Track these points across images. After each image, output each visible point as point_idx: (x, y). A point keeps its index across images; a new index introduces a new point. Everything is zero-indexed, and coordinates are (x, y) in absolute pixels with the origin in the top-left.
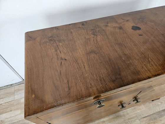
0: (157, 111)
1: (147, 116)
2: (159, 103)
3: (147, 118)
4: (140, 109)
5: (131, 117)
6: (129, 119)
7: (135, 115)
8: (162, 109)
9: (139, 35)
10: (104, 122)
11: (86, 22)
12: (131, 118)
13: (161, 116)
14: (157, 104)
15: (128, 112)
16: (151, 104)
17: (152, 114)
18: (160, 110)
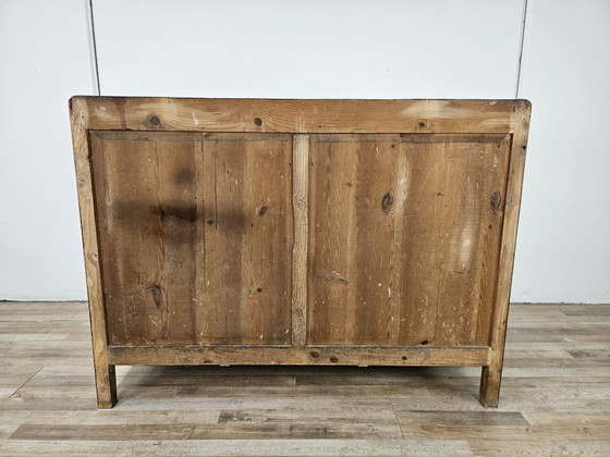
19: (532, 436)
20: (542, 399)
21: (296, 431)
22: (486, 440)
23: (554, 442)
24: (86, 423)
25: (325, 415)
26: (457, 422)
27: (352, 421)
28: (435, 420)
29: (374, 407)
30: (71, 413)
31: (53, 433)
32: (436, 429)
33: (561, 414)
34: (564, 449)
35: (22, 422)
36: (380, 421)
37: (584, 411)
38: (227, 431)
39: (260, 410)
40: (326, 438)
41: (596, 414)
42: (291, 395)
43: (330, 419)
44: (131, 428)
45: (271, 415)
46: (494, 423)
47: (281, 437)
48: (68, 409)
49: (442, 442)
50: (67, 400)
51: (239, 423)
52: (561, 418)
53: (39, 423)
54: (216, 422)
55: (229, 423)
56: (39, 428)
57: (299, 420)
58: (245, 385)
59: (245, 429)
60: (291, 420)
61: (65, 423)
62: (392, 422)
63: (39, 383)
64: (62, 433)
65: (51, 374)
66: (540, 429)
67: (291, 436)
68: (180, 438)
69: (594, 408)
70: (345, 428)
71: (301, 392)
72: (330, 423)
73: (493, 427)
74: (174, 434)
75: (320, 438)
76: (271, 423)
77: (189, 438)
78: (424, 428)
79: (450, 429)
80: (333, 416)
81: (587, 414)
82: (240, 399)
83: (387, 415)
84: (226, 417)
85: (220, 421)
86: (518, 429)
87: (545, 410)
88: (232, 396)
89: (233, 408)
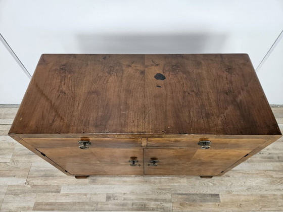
0: (202, 192)
1: (184, 194)
2: (210, 183)
3: (184, 196)
4: (179, 182)
5: (163, 187)
6: (159, 189)
7: (169, 187)
9: (157, 86)
10: (126, 182)
11: (110, 56)
12: (163, 189)
13: (205, 201)
14: (206, 184)
15: (162, 180)
16: (198, 181)
17: (194, 194)
18: (208, 193)
19: (220, 209)
20: (230, 185)
21: (134, 206)
22: (202, 211)
24: (58, 201)
25: (145, 197)
26: (194, 201)
27: (156, 200)
28: (186, 200)
29: (164, 192)
30: (51, 194)
31: (47, 207)
32: (185, 205)
33: (234, 195)
35: (35, 201)
36: (165, 200)
37: (245, 193)
38: (109, 206)
39: (121, 193)
40: (145, 210)
41: (248, 195)
42: (133, 183)
43: (147, 199)
44: (74, 204)
45: (125, 197)
46: (207, 201)
47: (129, 210)
48: (49, 192)
50: (47, 186)
51: (113, 202)
52: (234, 198)
53: (41, 201)
54: (105, 201)
55: (110, 201)
56: (41, 204)
57: (135, 199)
58: (115, 176)
59: (115, 205)
60: (132, 200)
61: (50, 201)
62: (170, 201)
63: (33, 175)
64: (50, 207)
65: (37, 169)
66: (225, 204)
67: (132, 210)
68: (93, 211)
69: (248, 191)
70: (152, 204)
71: (136, 181)
72: (147, 202)
73: (207, 203)
74: (90, 208)
75: (143, 210)
76: (125, 201)
77: (96, 211)
78: (181, 204)
79: (190, 205)
80: (148, 197)
81: (244, 195)
82: (113, 186)
83: (168, 196)
84: (108, 198)
85: (106, 200)
86: (215, 205)
87: (229, 192)
88: (110, 184)
89: (111, 192)
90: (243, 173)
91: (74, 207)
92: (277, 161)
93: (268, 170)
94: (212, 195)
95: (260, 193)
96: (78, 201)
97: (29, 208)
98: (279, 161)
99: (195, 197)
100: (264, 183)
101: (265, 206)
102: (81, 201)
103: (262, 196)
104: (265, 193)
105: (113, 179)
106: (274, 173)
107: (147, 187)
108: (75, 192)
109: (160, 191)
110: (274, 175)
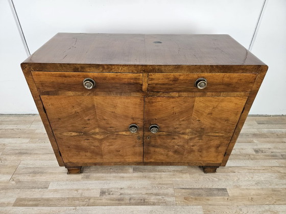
0: (207, 186)
1: (188, 189)
2: (215, 178)
3: (188, 190)
4: (182, 178)
5: (164, 182)
6: (160, 184)
7: (170, 182)
8: (216, 187)
9: (156, 46)
10: (123, 177)
12: (164, 184)
13: (212, 195)
14: (211, 179)
15: (163, 176)
16: (202, 177)
17: (199, 189)
18: (214, 187)
19: (229, 203)
20: (237, 180)
21: (132, 201)
22: (210, 205)
23: (237, 206)
24: (44, 197)
25: (144, 192)
26: (199, 195)
27: (157, 194)
28: (190, 194)
29: (165, 186)
30: (37, 190)
31: (31, 203)
32: (190, 199)
33: (243, 189)
34: (241, 210)
35: (17, 197)
36: (167, 195)
37: (255, 187)
38: (103, 201)
39: (117, 188)
40: (144, 205)
41: (258, 189)
42: (130, 179)
43: (147, 194)
44: (63, 199)
45: (122, 191)
46: (215, 195)
47: (126, 204)
48: (35, 188)
49: (192, 207)
50: (35, 182)
51: (108, 197)
52: (243, 192)
53: (24, 197)
54: (98, 196)
55: (104, 196)
56: (24, 199)
57: (133, 194)
58: (111, 173)
59: (111, 200)
60: (130, 194)
61: (35, 197)
62: (173, 196)
63: (20, 172)
64: (34, 203)
65: (25, 166)
66: (234, 198)
67: (130, 204)
68: (84, 206)
69: (258, 185)
70: (153, 199)
71: (135, 177)
72: (146, 196)
73: (214, 197)
74: (81, 203)
75: (142, 205)
76: (122, 196)
77: (88, 206)
78: (185, 199)
79: (196, 199)
80: (147, 192)
81: (254, 189)
82: (108, 182)
83: (171, 191)
84: (103, 193)
85: (100, 195)
86: (224, 199)
87: (237, 187)
88: (105, 180)
89: (106, 187)
90: (248, 169)
91: (63, 202)
92: (281, 159)
93: (274, 167)
94: (219, 189)
95: (270, 187)
96: (67, 196)
97: (8, 204)
98: (284, 159)
99: (200, 191)
100: (273, 178)
101: (279, 200)
102: (71, 196)
103: (274, 190)
104: (276, 187)
105: (108, 175)
106: (282, 168)
107: (145, 183)
108: (64, 187)
109: (161, 186)
110: (282, 170)
